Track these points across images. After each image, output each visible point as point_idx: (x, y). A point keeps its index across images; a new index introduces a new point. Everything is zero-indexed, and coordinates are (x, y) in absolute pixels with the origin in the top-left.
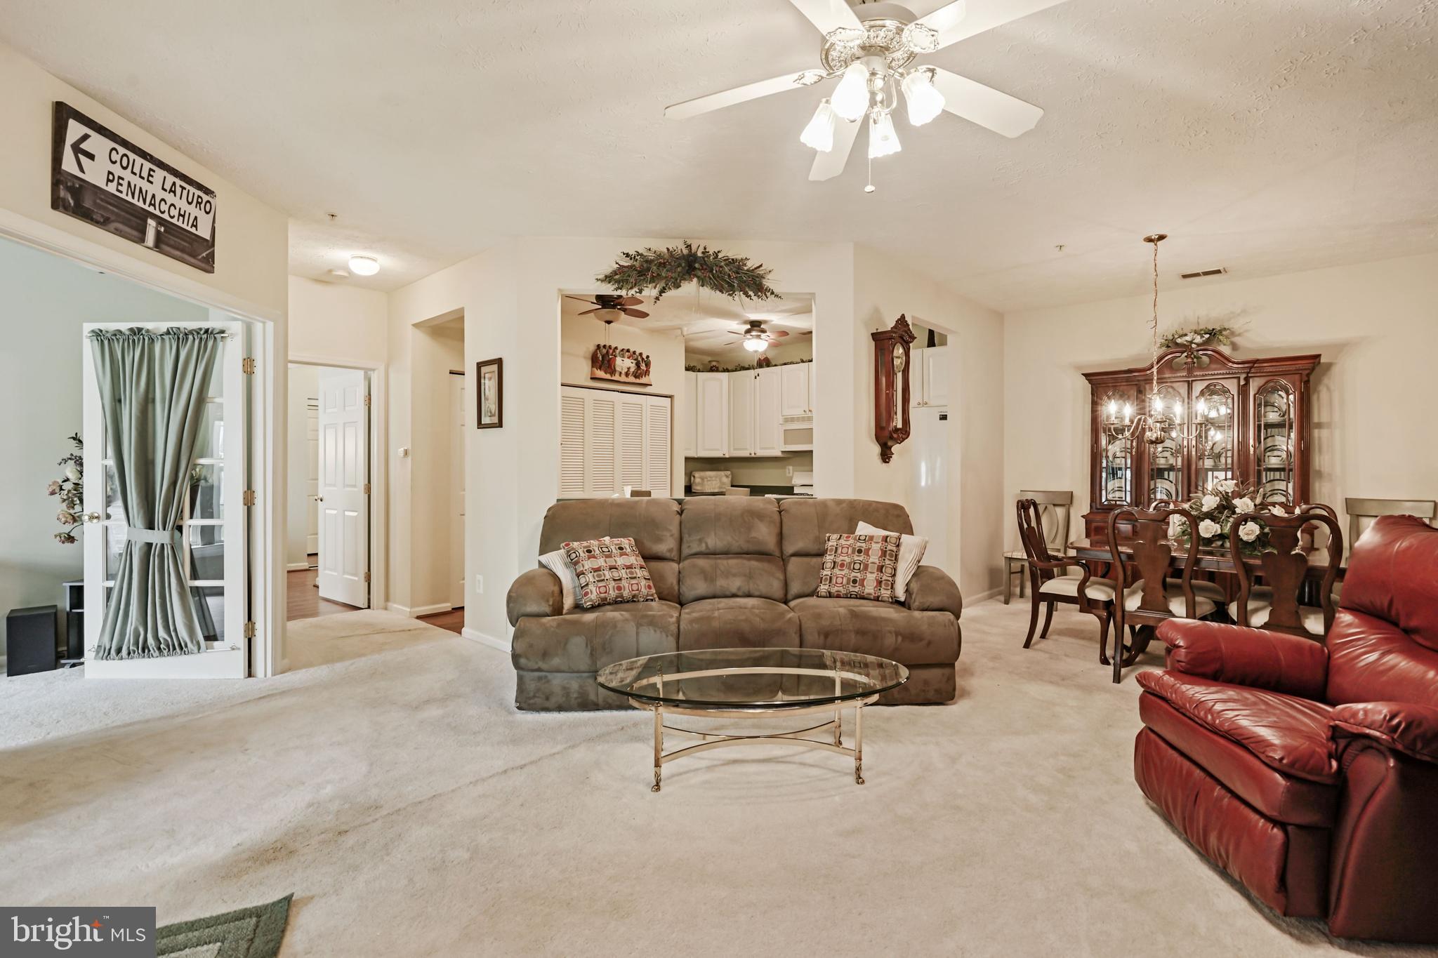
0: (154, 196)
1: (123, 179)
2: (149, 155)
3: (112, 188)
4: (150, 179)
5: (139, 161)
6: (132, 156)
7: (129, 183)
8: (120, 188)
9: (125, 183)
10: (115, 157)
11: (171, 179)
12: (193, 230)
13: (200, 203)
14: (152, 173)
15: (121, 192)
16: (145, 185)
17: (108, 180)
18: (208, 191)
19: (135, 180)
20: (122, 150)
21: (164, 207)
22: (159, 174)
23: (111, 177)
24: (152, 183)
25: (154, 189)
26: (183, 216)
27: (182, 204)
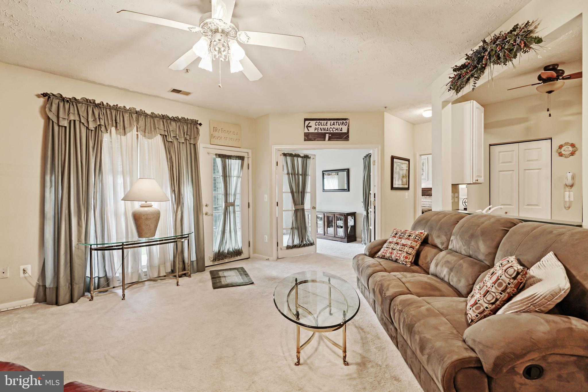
0: (328, 128)
1: (319, 128)
2: (326, 119)
3: (316, 131)
4: (327, 124)
5: (323, 121)
6: (321, 121)
7: (321, 128)
8: (318, 130)
9: (319, 129)
10: (317, 124)
11: (332, 122)
12: (341, 132)
13: (343, 124)
14: (327, 123)
15: (318, 131)
16: (325, 127)
17: (315, 130)
18: (345, 119)
19: (323, 127)
20: (318, 121)
21: (331, 129)
22: (329, 122)
23: (316, 129)
24: (327, 125)
25: (329, 126)
26: (337, 129)
27: (337, 127)
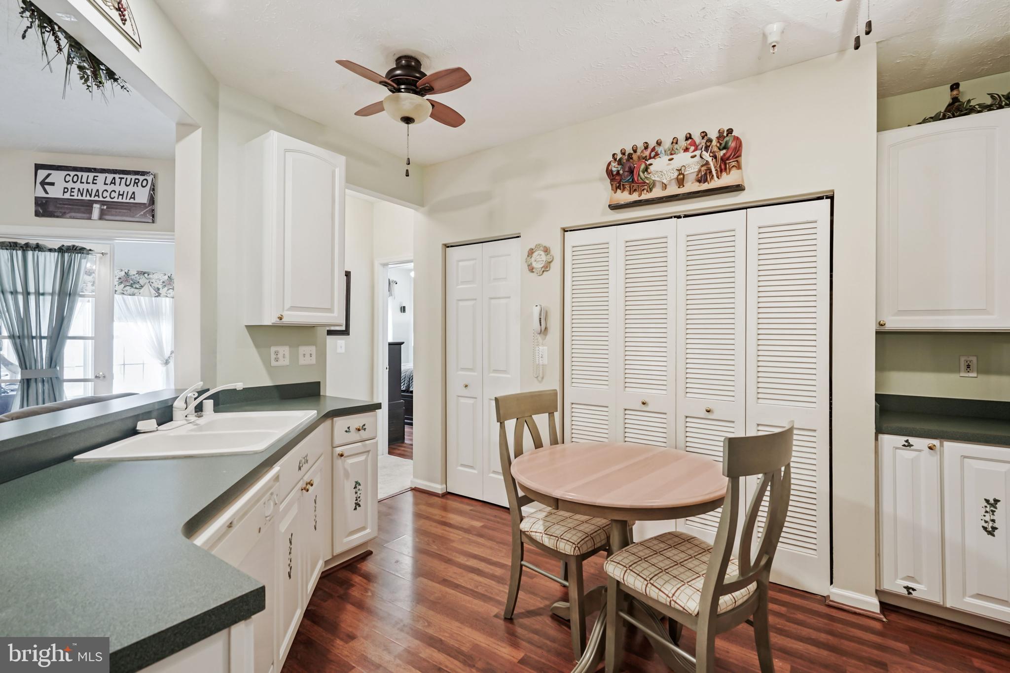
0: (98, 191)
1: (74, 188)
2: (93, 168)
3: (67, 196)
4: (95, 182)
5: (85, 175)
6: (80, 174)
7: (79, 190)
8: (72, 194)
9: (76, 191)
10: (68, 178)
11: (110, 177)
12: (132, 201)
13: (137, 183)
14: (95, 178)
15: (73, 196)
16: (90, 187)
17: (64, 192)
18: (143, 173)
19: (85, 186)
20: (72, 173)
21: (105, 194)
22: (101, 177)
23: (66, 190)
25: (100, 186)
26: (123, 195)
27: (122, 188)
